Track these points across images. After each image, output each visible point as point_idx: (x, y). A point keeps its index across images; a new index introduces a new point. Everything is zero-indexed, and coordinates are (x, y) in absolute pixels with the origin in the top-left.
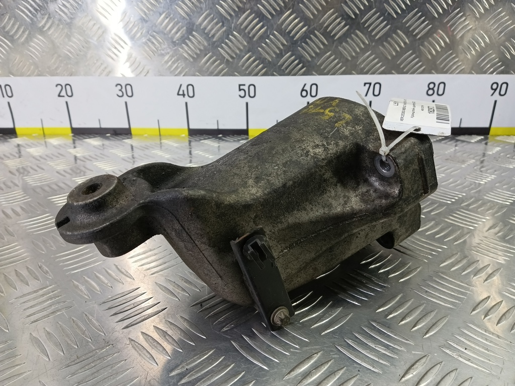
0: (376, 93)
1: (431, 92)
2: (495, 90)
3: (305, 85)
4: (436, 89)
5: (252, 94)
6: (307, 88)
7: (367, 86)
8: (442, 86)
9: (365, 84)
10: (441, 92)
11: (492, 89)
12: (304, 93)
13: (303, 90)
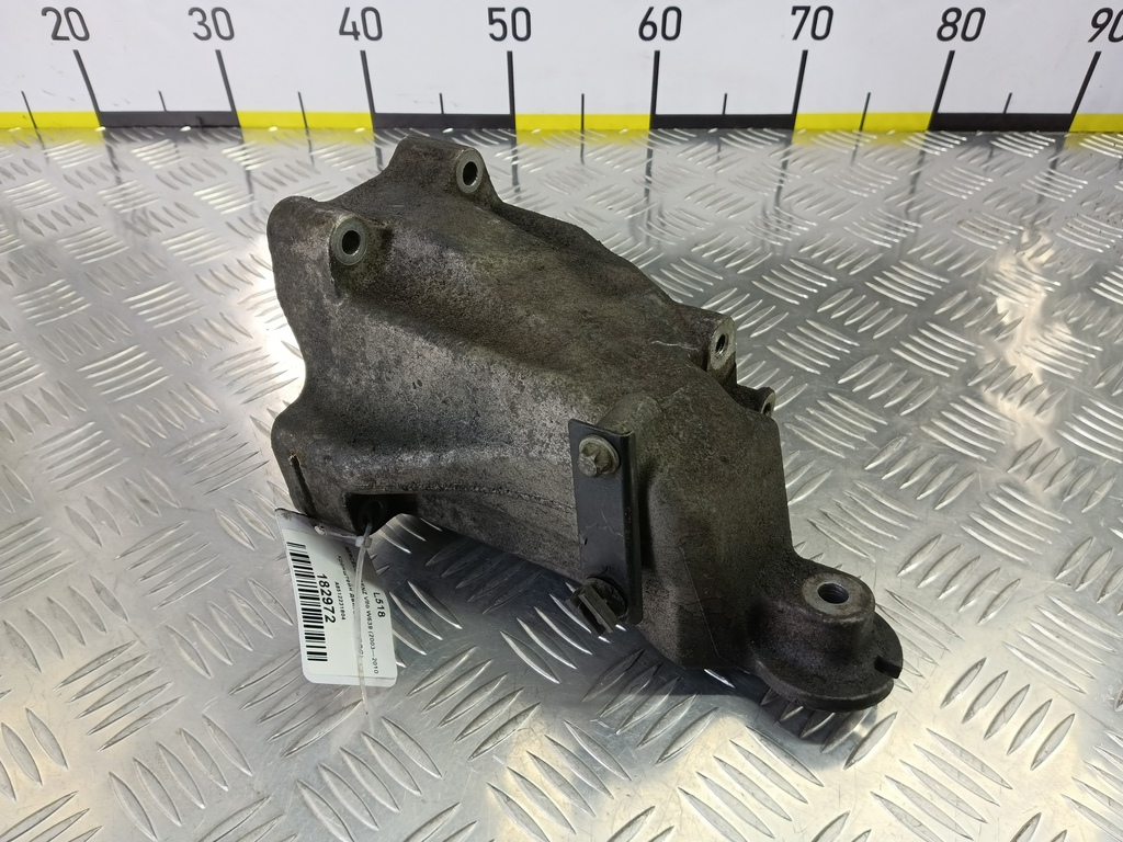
0: (820, 31)
1: (947, 32)
2: (1102, 27)
3: (651, 9)
4: (960, 25)
5: (522, 32)
6: (656, 18)
7: (800, 13)
8: (976, 17)
9: (795, 10)
10: (971, 32)
11: (1094, 24)
12: (648, 31)
13: (645, 23)
